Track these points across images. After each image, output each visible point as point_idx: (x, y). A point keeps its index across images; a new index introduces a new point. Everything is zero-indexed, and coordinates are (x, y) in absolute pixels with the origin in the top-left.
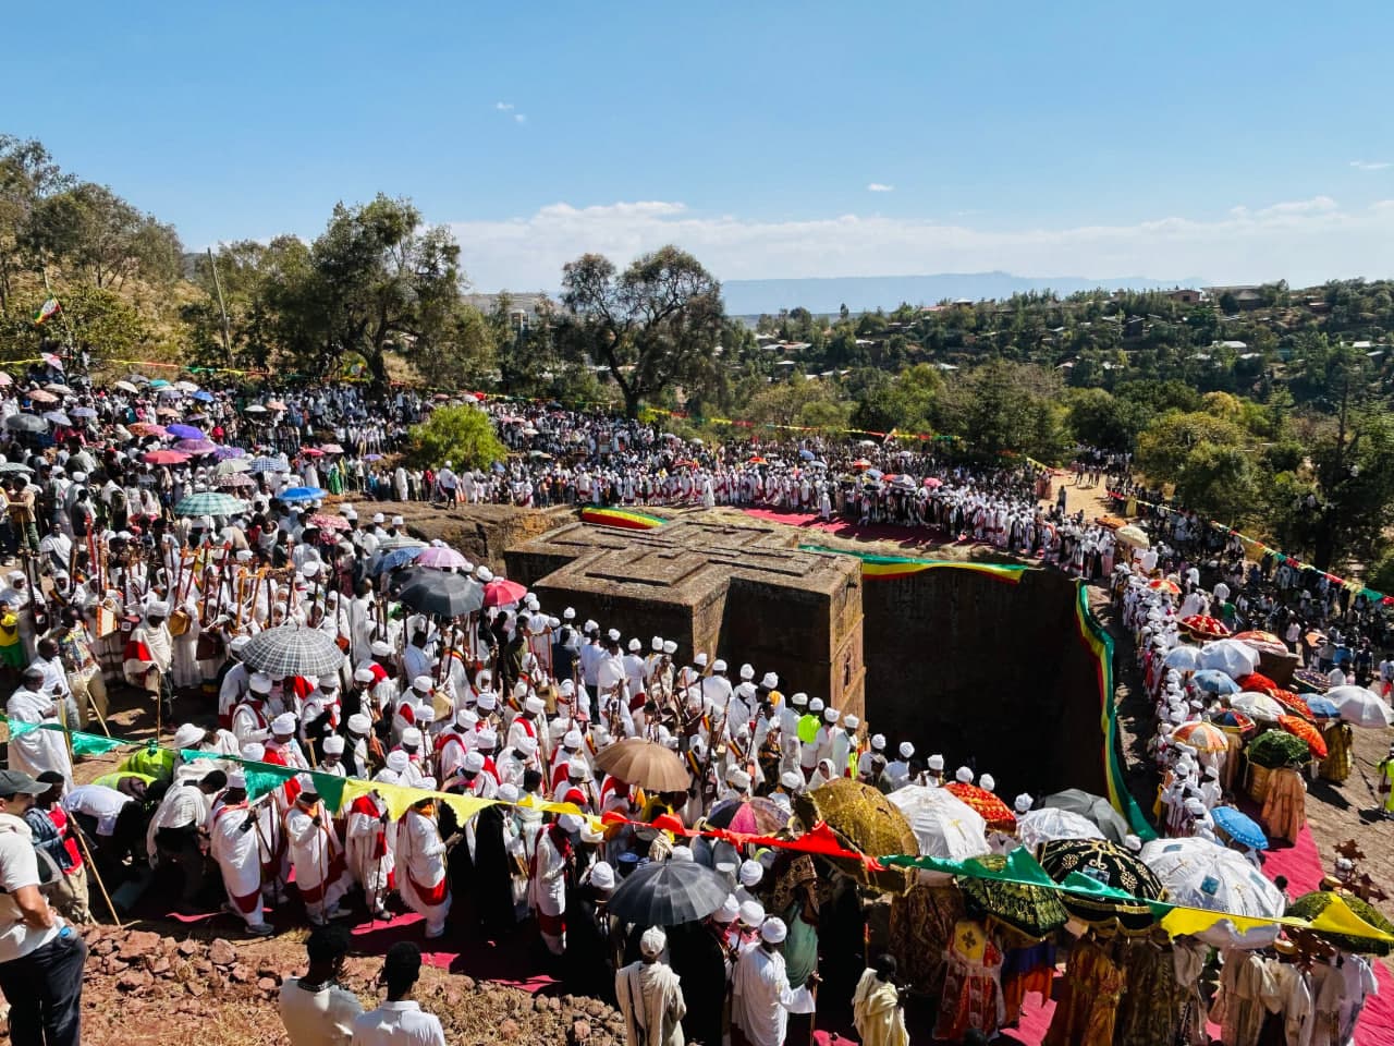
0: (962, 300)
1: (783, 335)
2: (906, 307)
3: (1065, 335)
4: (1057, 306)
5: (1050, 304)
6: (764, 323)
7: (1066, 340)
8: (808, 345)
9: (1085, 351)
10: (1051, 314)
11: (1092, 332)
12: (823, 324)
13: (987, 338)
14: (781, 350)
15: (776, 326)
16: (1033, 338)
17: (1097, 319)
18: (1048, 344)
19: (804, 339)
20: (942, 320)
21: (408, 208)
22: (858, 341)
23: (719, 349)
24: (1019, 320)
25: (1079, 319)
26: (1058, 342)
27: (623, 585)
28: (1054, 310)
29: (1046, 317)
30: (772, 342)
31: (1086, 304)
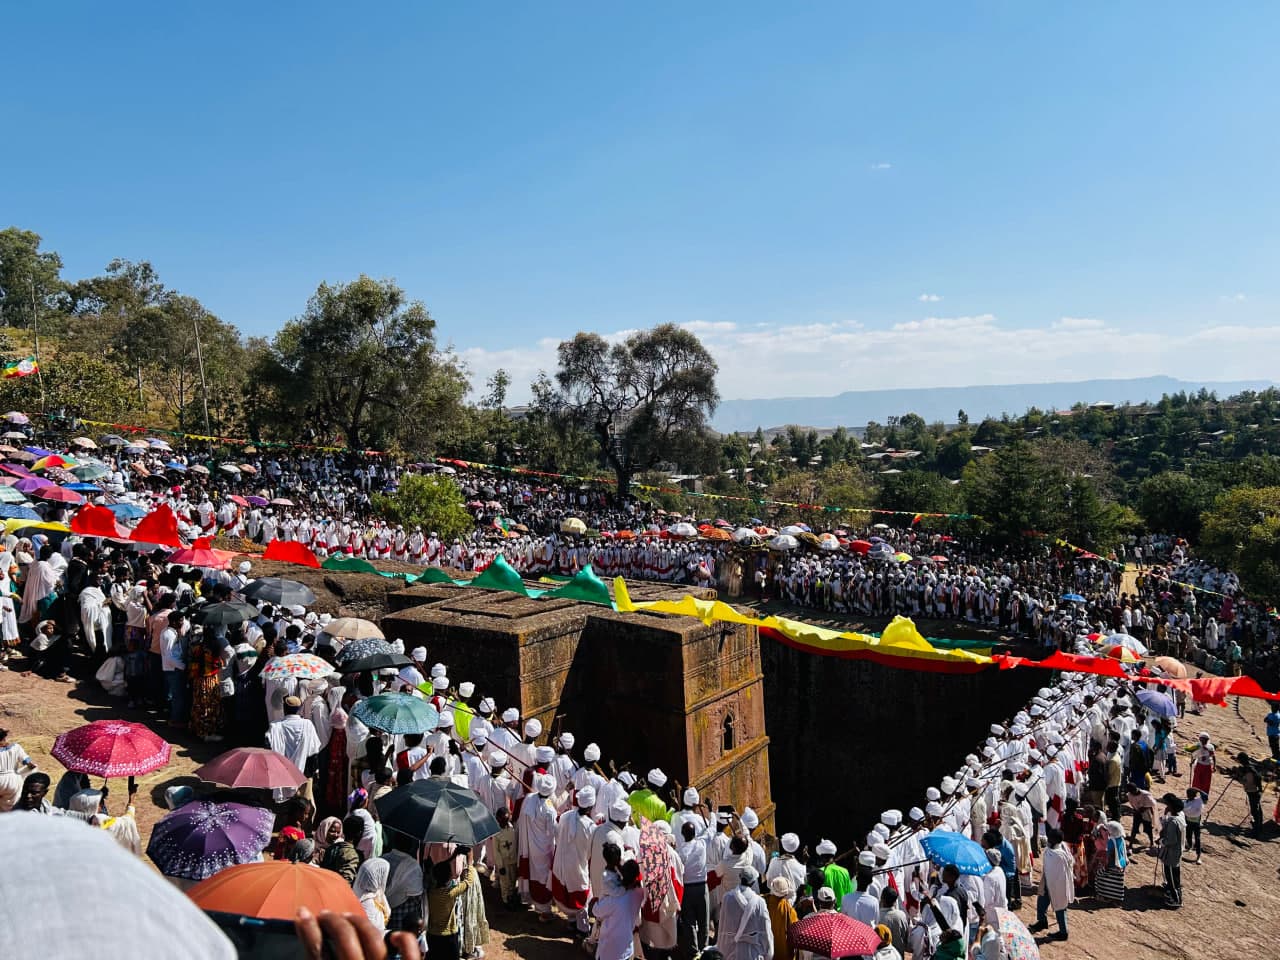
0: (1101, 403)
1: (889, 444)
2: (1034, 412)
3: (1225, 438)
4: (1215, 407)
5: (1206, 405)
6: (871, 432)
7: (1227, 445)
8: (917, 453)
9: (1252, 456)
10: (1208, 415)
11: (1260, 436)
12: (937, 430)
13: (1130, 444)
14: (887, 459)
15: (885, 435)
16: (1186, 443)
17: (1265, 420)
18: (1202, 449)
19: (913, 447)
20: (1073, 424)
21: (390, 287)
22: (974, 448)
23: (819, 458)
24: (1166, 423)
25: (1243, 420)
26: (1219, 447)
27: (465, 617)
28: (1212, 412)
29: (1201, 420)
30: (878, 450)
31: (1252, 404)
